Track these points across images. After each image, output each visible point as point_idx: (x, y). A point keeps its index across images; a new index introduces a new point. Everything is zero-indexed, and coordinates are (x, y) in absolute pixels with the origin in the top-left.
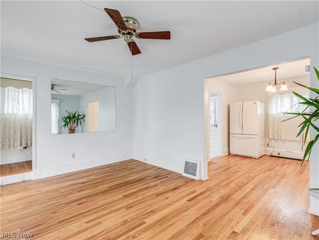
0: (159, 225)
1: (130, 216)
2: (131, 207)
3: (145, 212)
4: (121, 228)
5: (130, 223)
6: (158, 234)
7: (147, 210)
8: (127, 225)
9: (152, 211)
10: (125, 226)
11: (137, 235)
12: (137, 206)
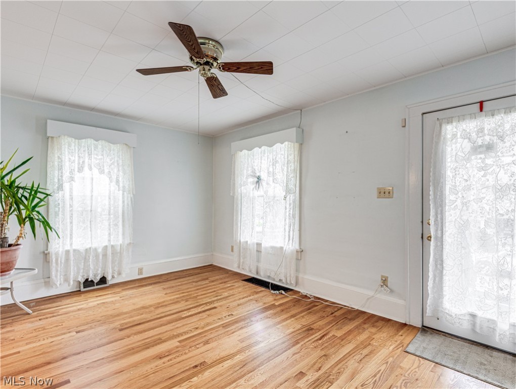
0: (163, 339)
1: (198, 349)
2: (196, 366)
3: (174, 356)
4: (212, 336)
5: (201, 341)
6: (169, 331)
7: (168, 361)
8: (204, 339)
9: (160, 358)
10: (207, 338)
11: (193, 330)
12: (185, 369)
